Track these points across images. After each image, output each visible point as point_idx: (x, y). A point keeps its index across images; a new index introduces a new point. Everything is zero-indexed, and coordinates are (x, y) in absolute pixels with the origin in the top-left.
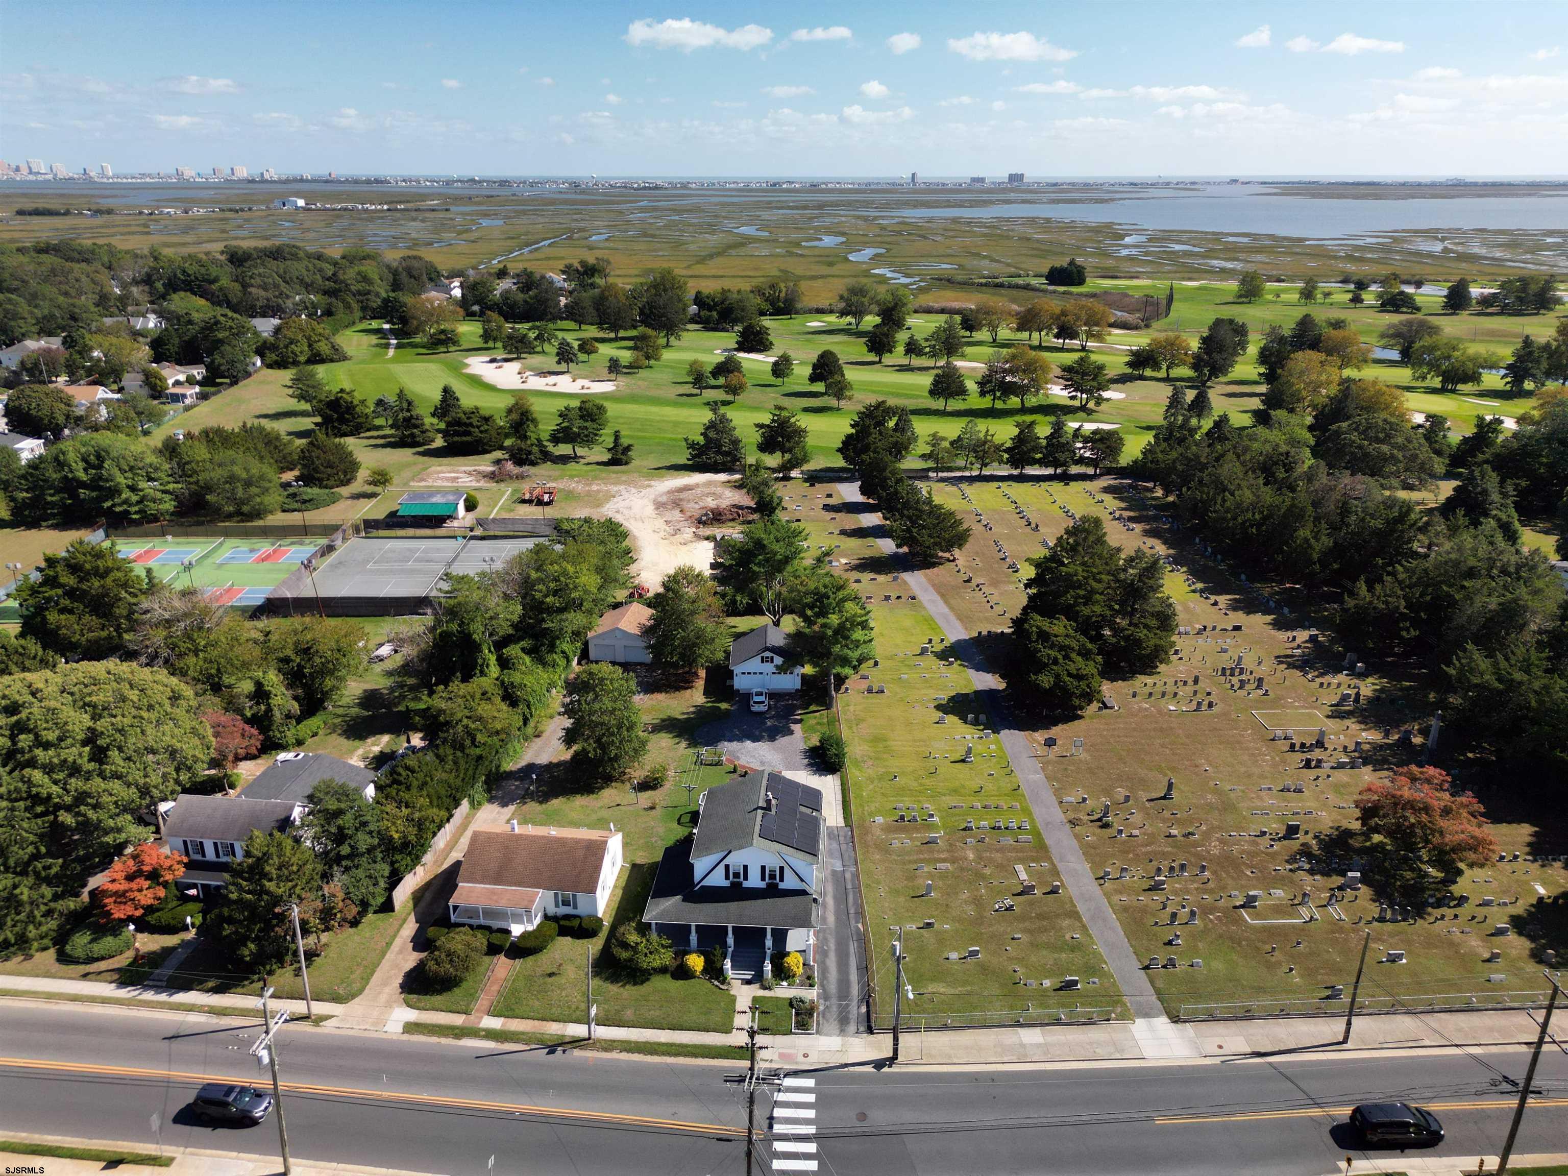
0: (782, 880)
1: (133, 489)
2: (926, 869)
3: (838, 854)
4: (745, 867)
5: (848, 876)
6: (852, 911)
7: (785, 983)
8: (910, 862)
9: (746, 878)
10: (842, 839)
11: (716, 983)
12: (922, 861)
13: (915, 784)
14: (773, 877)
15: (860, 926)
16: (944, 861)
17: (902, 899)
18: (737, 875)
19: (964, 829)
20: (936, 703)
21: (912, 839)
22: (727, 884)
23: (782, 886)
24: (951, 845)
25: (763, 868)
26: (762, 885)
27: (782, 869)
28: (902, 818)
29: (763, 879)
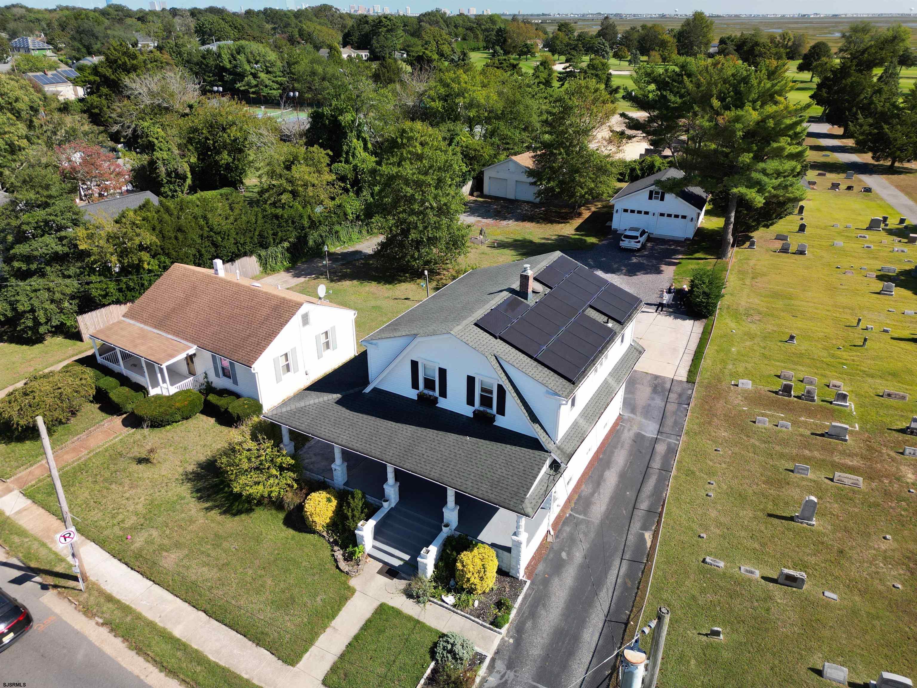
0: (501, 411)
1: (255, 76)
2: (811, 475)
3: (657, 414)
4: (443, 372)
5: (661, 448)
6: (644, 505)
7: (450, 599)
8: (782, 456)
9: (443, 394)
10: (673, 396)
11: (339, 554)
12: (807, 460)
13: (824, 354)
14: (486, 401)
15: (648, 536)
16: (852, 470)
17: (747, 513)
18: (429, 384)
19: (903, 431)
20: (879, 273)
21: (794, 423)
22: (413, 394)
23: (501, 422)
24: (870, 449)
25: (471, 381)
26: (468, 411)
27: (501, 391)
28: (787, 390)
29: (470, 401)
